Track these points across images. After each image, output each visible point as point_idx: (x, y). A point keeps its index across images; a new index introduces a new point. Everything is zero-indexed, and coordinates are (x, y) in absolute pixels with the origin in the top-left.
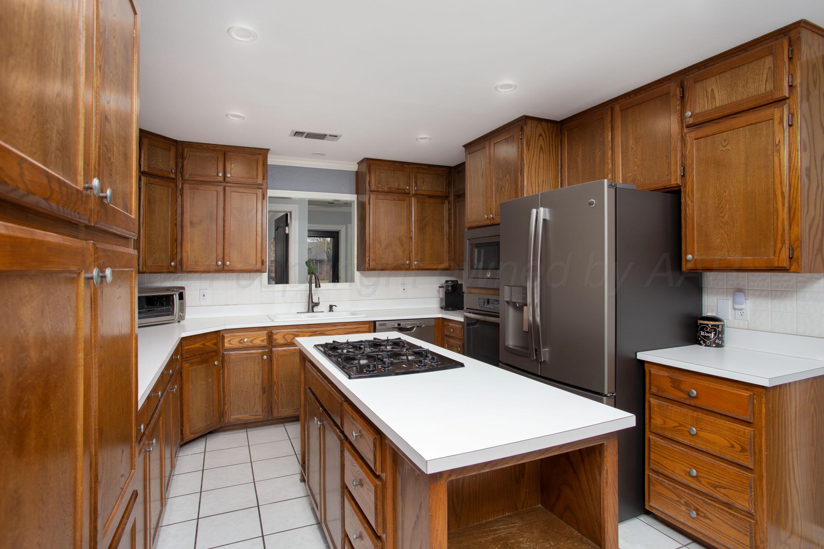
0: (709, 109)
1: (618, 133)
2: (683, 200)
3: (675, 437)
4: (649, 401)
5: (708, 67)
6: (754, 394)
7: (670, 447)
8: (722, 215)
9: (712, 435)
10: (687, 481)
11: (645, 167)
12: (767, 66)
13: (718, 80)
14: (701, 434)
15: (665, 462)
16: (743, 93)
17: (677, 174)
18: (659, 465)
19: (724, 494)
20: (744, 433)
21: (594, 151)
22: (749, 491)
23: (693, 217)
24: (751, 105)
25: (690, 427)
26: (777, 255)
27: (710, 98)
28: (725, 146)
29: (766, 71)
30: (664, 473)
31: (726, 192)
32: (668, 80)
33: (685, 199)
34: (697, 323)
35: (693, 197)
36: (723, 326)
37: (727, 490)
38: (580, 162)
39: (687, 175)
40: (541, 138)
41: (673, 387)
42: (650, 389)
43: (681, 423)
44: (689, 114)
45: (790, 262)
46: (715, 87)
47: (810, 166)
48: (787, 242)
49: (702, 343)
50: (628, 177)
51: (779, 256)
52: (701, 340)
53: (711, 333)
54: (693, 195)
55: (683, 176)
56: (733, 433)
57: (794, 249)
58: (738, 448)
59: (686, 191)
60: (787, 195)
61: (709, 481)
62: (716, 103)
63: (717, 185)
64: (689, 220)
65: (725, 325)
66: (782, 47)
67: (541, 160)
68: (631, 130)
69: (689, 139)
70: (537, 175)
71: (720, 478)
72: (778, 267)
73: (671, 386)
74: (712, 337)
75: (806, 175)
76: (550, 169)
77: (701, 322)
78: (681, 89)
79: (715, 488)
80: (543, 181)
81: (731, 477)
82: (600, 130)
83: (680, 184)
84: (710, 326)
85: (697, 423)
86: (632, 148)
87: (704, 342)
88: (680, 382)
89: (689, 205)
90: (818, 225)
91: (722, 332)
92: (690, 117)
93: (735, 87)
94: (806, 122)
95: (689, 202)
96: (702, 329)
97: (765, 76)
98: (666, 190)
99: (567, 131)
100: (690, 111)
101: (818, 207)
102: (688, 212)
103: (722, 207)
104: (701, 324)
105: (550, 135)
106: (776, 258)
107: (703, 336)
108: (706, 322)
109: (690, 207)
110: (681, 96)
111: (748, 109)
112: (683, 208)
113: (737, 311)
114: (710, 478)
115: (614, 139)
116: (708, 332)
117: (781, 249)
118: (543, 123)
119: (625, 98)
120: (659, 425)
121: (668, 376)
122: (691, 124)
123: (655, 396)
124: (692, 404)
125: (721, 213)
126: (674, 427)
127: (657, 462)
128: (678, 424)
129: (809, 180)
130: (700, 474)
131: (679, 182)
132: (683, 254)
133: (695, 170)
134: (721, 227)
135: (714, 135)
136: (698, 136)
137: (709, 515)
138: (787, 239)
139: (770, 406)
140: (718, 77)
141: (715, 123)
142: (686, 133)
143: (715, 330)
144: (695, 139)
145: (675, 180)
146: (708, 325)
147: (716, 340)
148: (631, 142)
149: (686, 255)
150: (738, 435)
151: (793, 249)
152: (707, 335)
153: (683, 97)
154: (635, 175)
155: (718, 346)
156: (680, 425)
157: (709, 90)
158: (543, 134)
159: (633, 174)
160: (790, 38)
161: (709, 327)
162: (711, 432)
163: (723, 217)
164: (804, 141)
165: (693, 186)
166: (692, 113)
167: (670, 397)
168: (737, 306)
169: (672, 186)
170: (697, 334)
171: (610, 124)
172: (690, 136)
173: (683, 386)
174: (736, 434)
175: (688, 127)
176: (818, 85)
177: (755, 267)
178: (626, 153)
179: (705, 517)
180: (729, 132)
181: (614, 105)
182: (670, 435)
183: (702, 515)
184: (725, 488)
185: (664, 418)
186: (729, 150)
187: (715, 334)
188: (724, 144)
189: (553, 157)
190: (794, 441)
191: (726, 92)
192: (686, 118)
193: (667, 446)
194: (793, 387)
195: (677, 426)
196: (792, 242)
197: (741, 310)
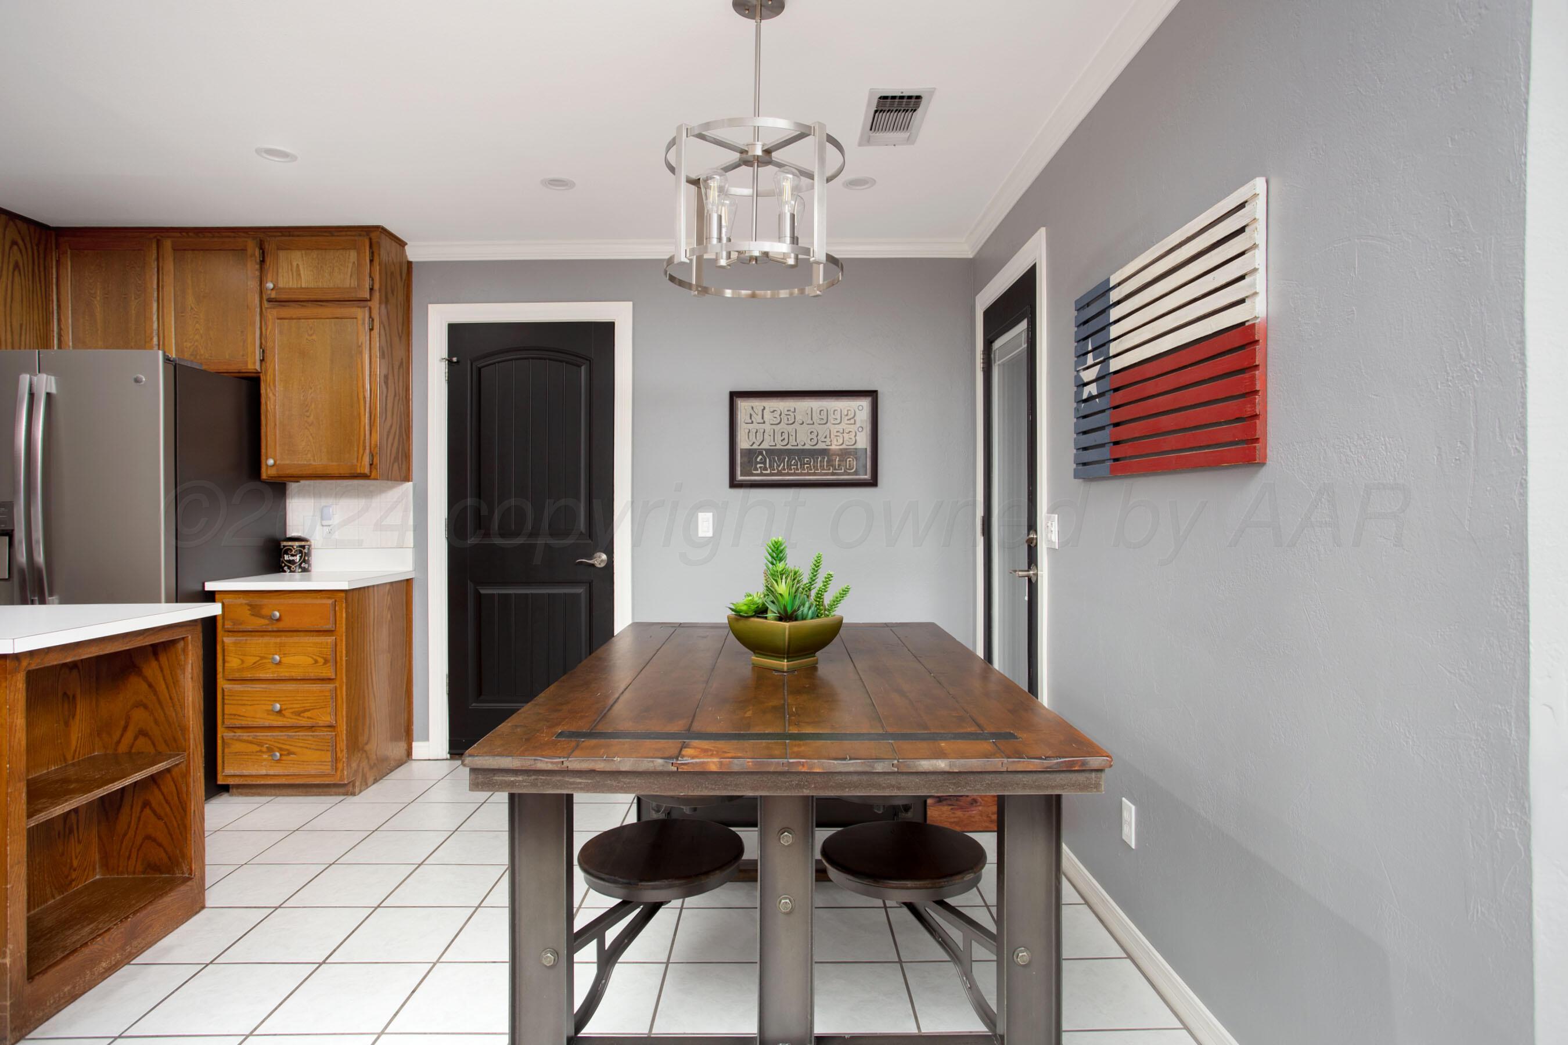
0: (293, 287)
1: (169, 280)
2: (263, 391)
3: (255, 675)
4: (223, 642)
5: (293, 236)
6: (335, 601)
7: (249, 689)
8: (308, 414)
9: (296, 657)
10: (270, 721)
11: (211, 338)
12: (352, 260)
13: (304, 255)
14: (286, 660)
15: (242, 710)
16: (330, 281)
17: (255, 356)
18: (236, 717)
19: (308, 718)
20: (327, 643)
21: (126, 296)
22: (331, 703)
23: (275, 413)
24: (337, 296)
25: (271, 656)
26: (359, 461)
27: (295, 274)
28: (311, 335)
29: (350, 265)
30: (242, 724)
31: (311, 388)
32: (244, 232)
33: (266, 390)
34: (280, 545)
35: (275, 389)
36: (310, 546)
37: (311, 711)
38: (98, 306)
39: (268, 358)
40: (15, 248)
41: (253, 615)
42: (223, 625)
43: (262, 655)
44: (270, 285)
45: (371, 468)
46: (300, 263)
47: (388, 373)
48: (368, 448)
49: (286, 570)
50: (186, 348)
51: (361, 463)
52: (285, 565)
53: (295, 555)
54: (275, 387)
55: (262, 361)
56: (317, 648)
57: (374, 455)
58: (321, 661)
59: (266, 380)
60: (368, 400)
61: (293, 710)
62: (301, 282)
63: (303, 379)
64: (270, 416)
65: (313, 547)
66: (365, 246)
67: (17, 286)
68: (189, 282)
69: (270, 317)
70: (8, 312)
71: (305, 702)
72: (360, 473)
73: (250, 614)
74: (298, 560)
75: (385, 382)
76: (36, 306)
77: (285, 543)
78: (261, 251)
79: (299, 715)
80: (21, 326)
81: (316, 695)
82: (139, 267)
83: (259, 370)
84: (295, 547)
85: (280, 650)
86: (192, 308)
87: (289, 568)
88: (261, 607)
89: (270, 398)
90: (395, 433)
91: (308, 554)
92: (272, 289)
93: (322, 272)
94: (385, 330)
95: (271, 395)
96: (286, 552)
97: (350, 270)
98: (241, 375)
99: (70, 249)
100: (272, 282)
101: (395, 416)
102: (269, 408)
103: (307, 405)
104: (284, 546)
105: (35, 248)
106: (359, 465)
107: (287, 561)
108: (290, 543)
109: (272, 401)
110: (261, 259)
111: (334, 299)
112: (263, 401)
113: (325, 528)
114: (295, 706)
115: (163, 288)
116: (293, 555)
117: (363, 455)
118: (19, 223)
119: (180, 232)
120: (235, 668)
121: (246, 604)
122: (273, 298)
123: (230, 634)
124: (275, 629)
125: (307, 411)
126: (254, 663)
127: (235, 715)
128: (258, 658)
129: (387, 388)
130: (284, 707)
131: (258, 367)
132: (263, 458)
133: (276, 356)
134: (306, 428)
135: (300, 319)
136: (281, 316)
137: (293, 749)
138: (367, 444)
139: (350, 611)
140: (303, 252)
141: (300, 305)
142: (267, 308)
143: (301, 552)
144: (278, 319)
145: (253, 365)
146: (292, 546)
147: (301, 563)
148: (190, 300)
149: (267, 459)
150: (321, 648)
151: (372, 455)
152: (291, 558)
153: (263, 262)
154: (197, 346)
155: (304, 570)
156: (262, 658)
157: (295, 264)
158: (20, 242)
159: (193, 345)
160: (370, 239)
161: (294, 549)
162: (295, 654)
163: (308, 417)
164: (382, 348)
165: (274, 375)
166: (274, 285)
167: (250, 628)
168: (325, 523)
169: (248, 371)
170: (280, 560)
171: (156, 263)
172: (272, 314)
173: (265, 612)
174: (319, 648)
175: (269, 300)
176: (395, 294)
177: (340, 474)
178: (182, 313)
179: (290, 753)
180: (315, 320)
181: (162, 237)
182: (248, 675)
183: (285, 753)
184: (309, 710)
185: (241, 657)
186: (314, 341)
187: (301, 557)
188: (310, 332)
189: (41, 287)
190: (372, 648)
191: (312, 273)
192: (266, 289)
193: (246, 689)
194: (371, 590)
195: (258, 661)
196: (372, 449)
197: (329, 526)
